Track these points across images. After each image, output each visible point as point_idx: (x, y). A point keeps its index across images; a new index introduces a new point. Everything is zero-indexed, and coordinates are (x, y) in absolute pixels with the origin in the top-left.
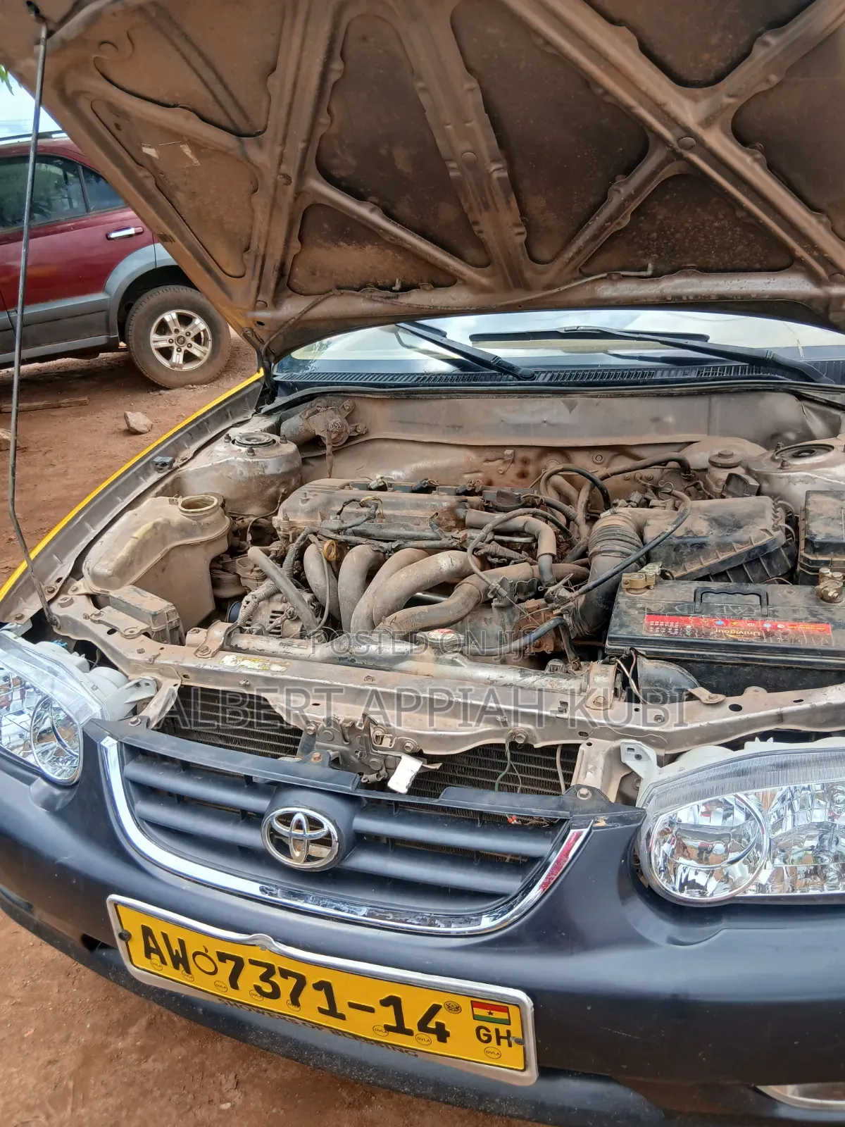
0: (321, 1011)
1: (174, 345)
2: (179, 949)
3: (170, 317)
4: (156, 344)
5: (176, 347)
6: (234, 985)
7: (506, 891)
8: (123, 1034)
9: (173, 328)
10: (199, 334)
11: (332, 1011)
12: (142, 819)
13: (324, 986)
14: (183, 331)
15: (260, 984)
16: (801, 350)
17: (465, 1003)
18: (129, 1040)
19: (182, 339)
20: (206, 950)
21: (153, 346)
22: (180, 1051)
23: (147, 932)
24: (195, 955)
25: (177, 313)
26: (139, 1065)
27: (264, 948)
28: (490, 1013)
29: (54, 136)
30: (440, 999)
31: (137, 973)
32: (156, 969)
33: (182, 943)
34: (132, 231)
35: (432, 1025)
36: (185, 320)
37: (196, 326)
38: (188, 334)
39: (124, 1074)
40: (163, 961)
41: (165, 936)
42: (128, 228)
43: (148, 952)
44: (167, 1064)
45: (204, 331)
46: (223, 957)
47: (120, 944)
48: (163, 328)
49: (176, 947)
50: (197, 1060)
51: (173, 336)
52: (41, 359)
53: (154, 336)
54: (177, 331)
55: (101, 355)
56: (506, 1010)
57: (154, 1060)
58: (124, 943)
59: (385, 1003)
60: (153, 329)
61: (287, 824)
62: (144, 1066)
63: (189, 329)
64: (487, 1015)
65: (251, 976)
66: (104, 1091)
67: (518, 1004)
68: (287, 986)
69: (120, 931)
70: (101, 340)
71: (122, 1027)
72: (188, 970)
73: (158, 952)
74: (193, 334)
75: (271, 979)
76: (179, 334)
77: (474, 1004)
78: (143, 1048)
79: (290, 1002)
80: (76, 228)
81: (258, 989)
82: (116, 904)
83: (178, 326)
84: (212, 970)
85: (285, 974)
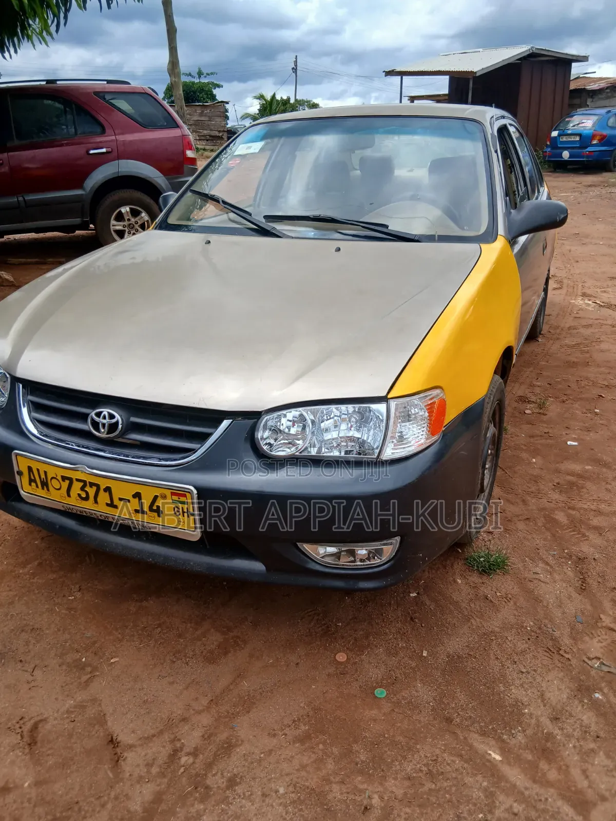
0: (108, 505)
1: (126, 229)
2: (44, 477)
3: (125, 210)
4: (114, 227)
5: (127, 231)
6: (69, 495)
7: (194, 448)
8: (24, 567)
9: (126, 218)
10: (144, 223)
11: (112, 505)
12: (33, 418)
13: (108, 490)
14: (133, 220)
15: (80, 492)
16: (437, 236)
17: (168, 493)
18: (26, 570)
19: (132, 226)
20: (57, 476)
21: (112, 228)
22: (52, 576)
23: (30, 469)
24: (53, 478)
25: (130, 208)
26: (29, 580)
27: (82, 472)
28: (179, 498)
29: (58, 82)
30: (157, 492)
31: (25, 495)
32: (34, 492)
33: (45, 473)
34: (104, 150)
35: (155, 508)
36: (135, 213)
37: (142, 217)
38: (136, 223)
39: (20, 583)
40: (37, 486)
41: (38, 470)
42: (102, 148)
43: (31, 481)
44: (44, 581)
45: (147, 221)
46: (64, 478)
47: (17, 477)
48: (120, 217)
49: (43, 476)
50: (61, 580)
51: (126, 223)
52: (37, 231)
53: (113, 222)
54: (129, 220)
55: (78, 232)
56: (185, 496)
57: (37, 579)
58: (19, 477)
59: (135, 496)
60: (113, 216)
61: (99, 417)
62: (31, 581)
63: (137, 219)
64: (177, 499)
65: (76, 487)
66: (8, 589)
67: (190, 492)
68: (92, 491)
69: (18, 470)
70: (77, 221)
71: (24, 565)
72: (48, 490)
73: (36, 482)
74: (140, 223)
75: (86, 489)
76: (130, 222)
77: (172, 494)
78: (33, 574)
79: (94, 502)
80: (67, 144)
81: (79, 495)
82: (17, 455)
83: (130, 217)
84: (58, 487)
85: (92, 485)
